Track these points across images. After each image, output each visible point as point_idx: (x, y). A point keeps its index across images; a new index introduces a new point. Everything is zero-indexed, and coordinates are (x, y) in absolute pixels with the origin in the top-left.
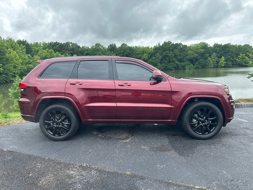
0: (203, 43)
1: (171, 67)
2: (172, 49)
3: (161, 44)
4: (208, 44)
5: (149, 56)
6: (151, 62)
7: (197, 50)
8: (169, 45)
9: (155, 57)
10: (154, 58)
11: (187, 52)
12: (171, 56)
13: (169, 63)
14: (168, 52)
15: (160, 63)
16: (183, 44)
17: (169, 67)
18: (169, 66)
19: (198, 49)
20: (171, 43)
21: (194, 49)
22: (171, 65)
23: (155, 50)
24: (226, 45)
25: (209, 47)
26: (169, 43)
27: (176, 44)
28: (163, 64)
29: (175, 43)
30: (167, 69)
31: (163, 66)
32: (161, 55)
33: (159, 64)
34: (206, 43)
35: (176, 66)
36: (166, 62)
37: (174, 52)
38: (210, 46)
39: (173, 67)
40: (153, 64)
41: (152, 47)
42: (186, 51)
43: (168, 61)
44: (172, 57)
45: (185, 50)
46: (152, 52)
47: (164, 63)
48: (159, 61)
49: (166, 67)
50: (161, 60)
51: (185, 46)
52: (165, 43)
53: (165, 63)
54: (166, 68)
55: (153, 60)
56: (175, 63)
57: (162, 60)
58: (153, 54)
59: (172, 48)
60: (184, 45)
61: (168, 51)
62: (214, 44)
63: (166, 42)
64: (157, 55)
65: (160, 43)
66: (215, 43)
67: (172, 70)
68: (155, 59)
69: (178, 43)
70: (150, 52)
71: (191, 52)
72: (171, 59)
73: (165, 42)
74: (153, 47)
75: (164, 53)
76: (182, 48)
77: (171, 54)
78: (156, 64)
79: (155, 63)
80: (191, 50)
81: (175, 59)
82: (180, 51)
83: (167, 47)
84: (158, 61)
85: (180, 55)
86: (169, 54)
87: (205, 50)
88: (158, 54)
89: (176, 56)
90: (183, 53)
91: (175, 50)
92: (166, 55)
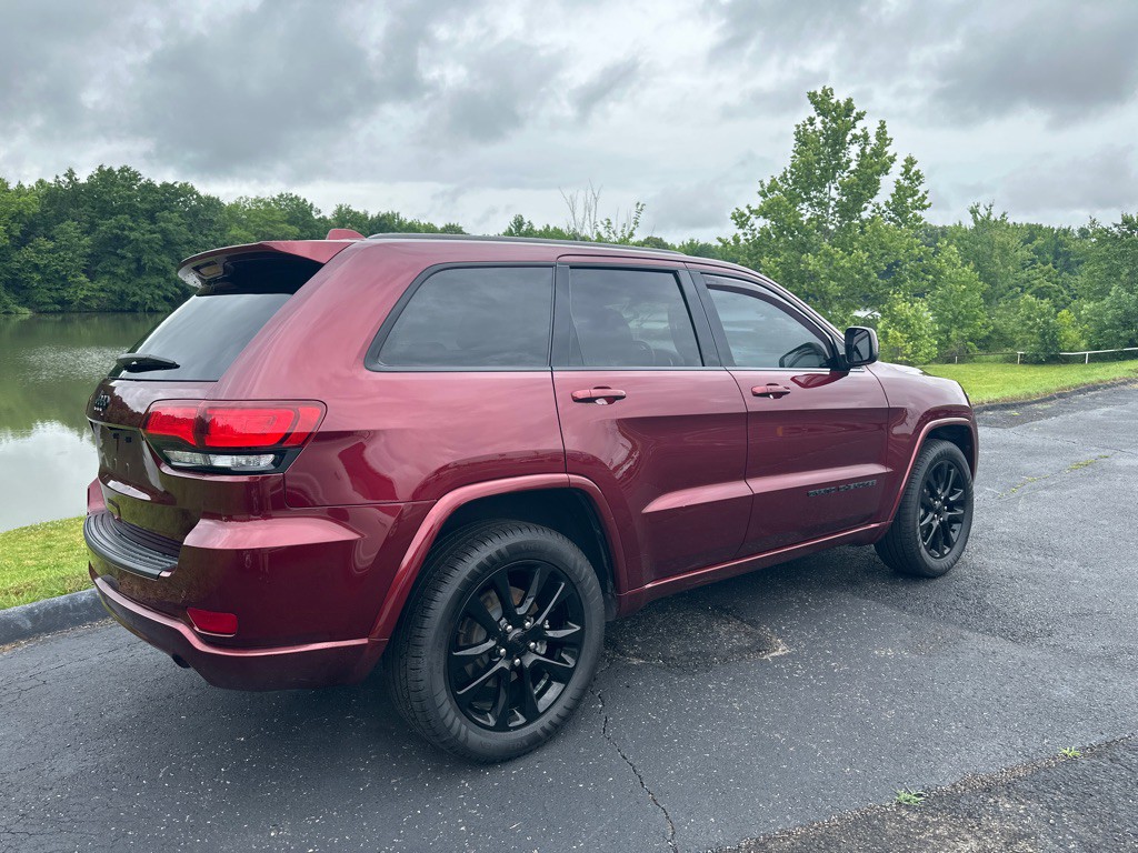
0: (292, 200)
1: (148, 296)
2: (147, 211)
3: (82, 178)
4: (311, 206)
5: (16, 233)
6: (28, 262)
7: (268, 229)
8: (130, 188)
9: (52, 238)
10: (50, 245)
11: (222, 230)
12: (148, 243)
13: (139, 276)
14: (124, 219)
15: (84, 271)
16: (202, 194)
17: (137, 299)
18: (139, 292)
19: (274, 222)
20: (135, 176)
21: (258, 219)
22: (148, 285)
23: (49, 204)
24: (384, 217)
25: (316, 217)
26: (129, 176)
27: (165, 186)
28: (104, 281)
29: (158, 184)
30: (128, 306)
31: (103, 290)
32: (87, 232)
33: (83, 278)
34: (305, 200)
35: (179, 292)
36: (121, 271)
37: (162, 224)
38: (321, 215)
39: (158, 295)
40: (43, 273)
41: (27, 187)
42: (217, 226)
43: (133, 266)
44: (151, 247)
45: (215, 219)
46: (34, 214)
47: (108, 277)
48: (83, 261)
49: (122, 295)
50: (89, 256)
51: (212, 204)
52: (105, 176)
53: (114, 274)
54: (122, 299)
55: (39, 252)
56: (168, 281)
57: (94, 258)
58: (40, 225)
59: (147, 206)
60: (208, 198)
61: (127, 216)
62: (335, 208)
63: (110, 170)
64: (63, 232)
65: (75, 171)
66: (341, 207)
67: (158, 312)
68: (49, 251)
69: (177, 186)
70: (20, 213)
71: (245, 233)
72: (145, 258)
73: (106, 169)
74: (29, 182)
75: (106, 225)
76: (195, 213)
77: (141, 232)
78: (64, 278)
79: (57, 271)
80: (240, 222)
81: (166, 259)
82: (190, 225)
83: (120, 197)
84: (72, 260)
85: (189, 242)
86: (131, 229)
87: (302, 231)
88: (69, 227)
89: (169, 245)
90: (206, 236)
91: (166, 213)
92: (117, 237)
